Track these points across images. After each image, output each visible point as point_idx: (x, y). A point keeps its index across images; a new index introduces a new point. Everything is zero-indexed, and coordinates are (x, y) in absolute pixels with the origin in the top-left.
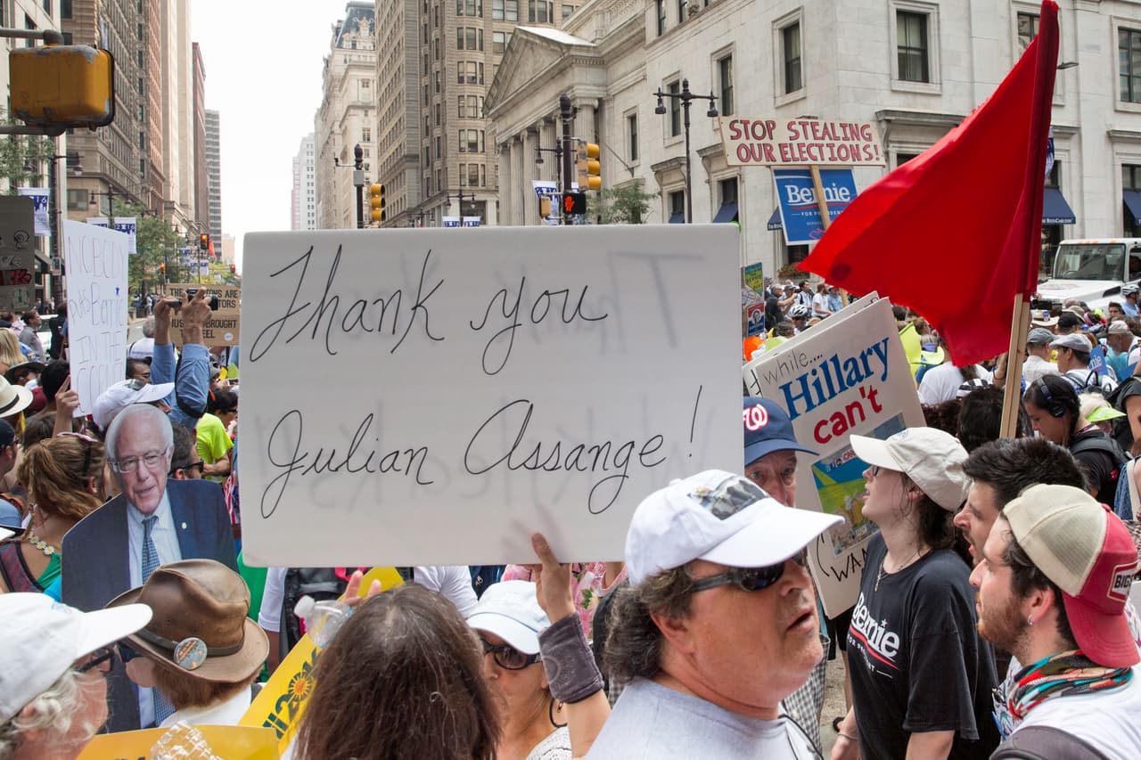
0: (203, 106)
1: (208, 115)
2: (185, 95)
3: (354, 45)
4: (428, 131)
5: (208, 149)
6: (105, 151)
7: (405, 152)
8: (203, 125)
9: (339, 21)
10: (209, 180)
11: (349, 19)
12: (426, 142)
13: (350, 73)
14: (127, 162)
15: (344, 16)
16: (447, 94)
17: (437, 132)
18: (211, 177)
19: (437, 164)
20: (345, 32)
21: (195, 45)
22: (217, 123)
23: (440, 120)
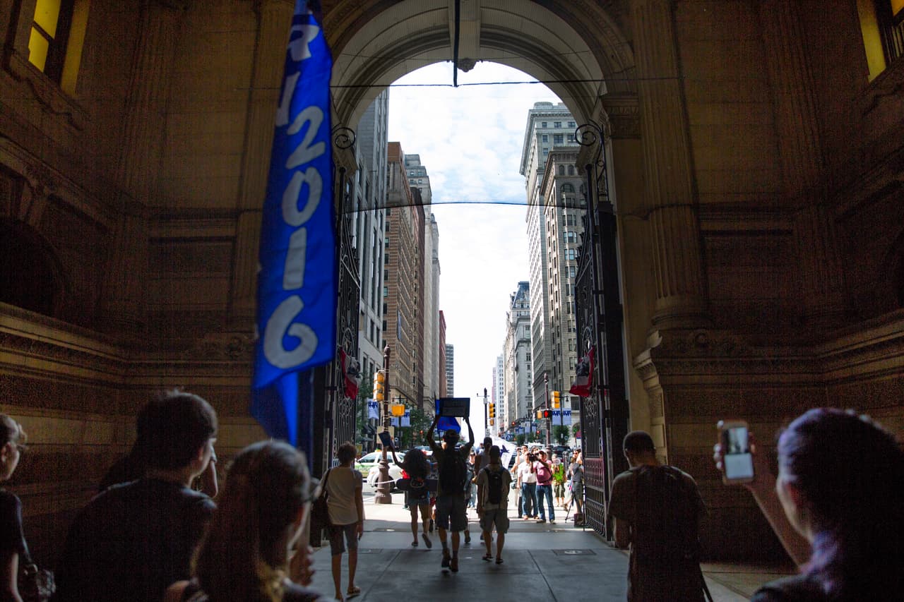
0: (444, 342)
1: (447, 347)
2: (435, 339)
3: (522, 306)
4: (554, 358)
5: (447, 366)
6: (398, 374)
7: (545, 369)
8: (444, 353)
9: (515, 293)
10: (447, 383)
11: (519, 292)
12: (554, 364)
13: (519, 323)
14: (407, 379)
15: (517, 290)
16: (562, 338)
17: (559, 359)
18: (448, 381)
19: (559, 376)
20: (517, 298)
21: (441, 312)
22: (452, 351)
23: (560, 353)
